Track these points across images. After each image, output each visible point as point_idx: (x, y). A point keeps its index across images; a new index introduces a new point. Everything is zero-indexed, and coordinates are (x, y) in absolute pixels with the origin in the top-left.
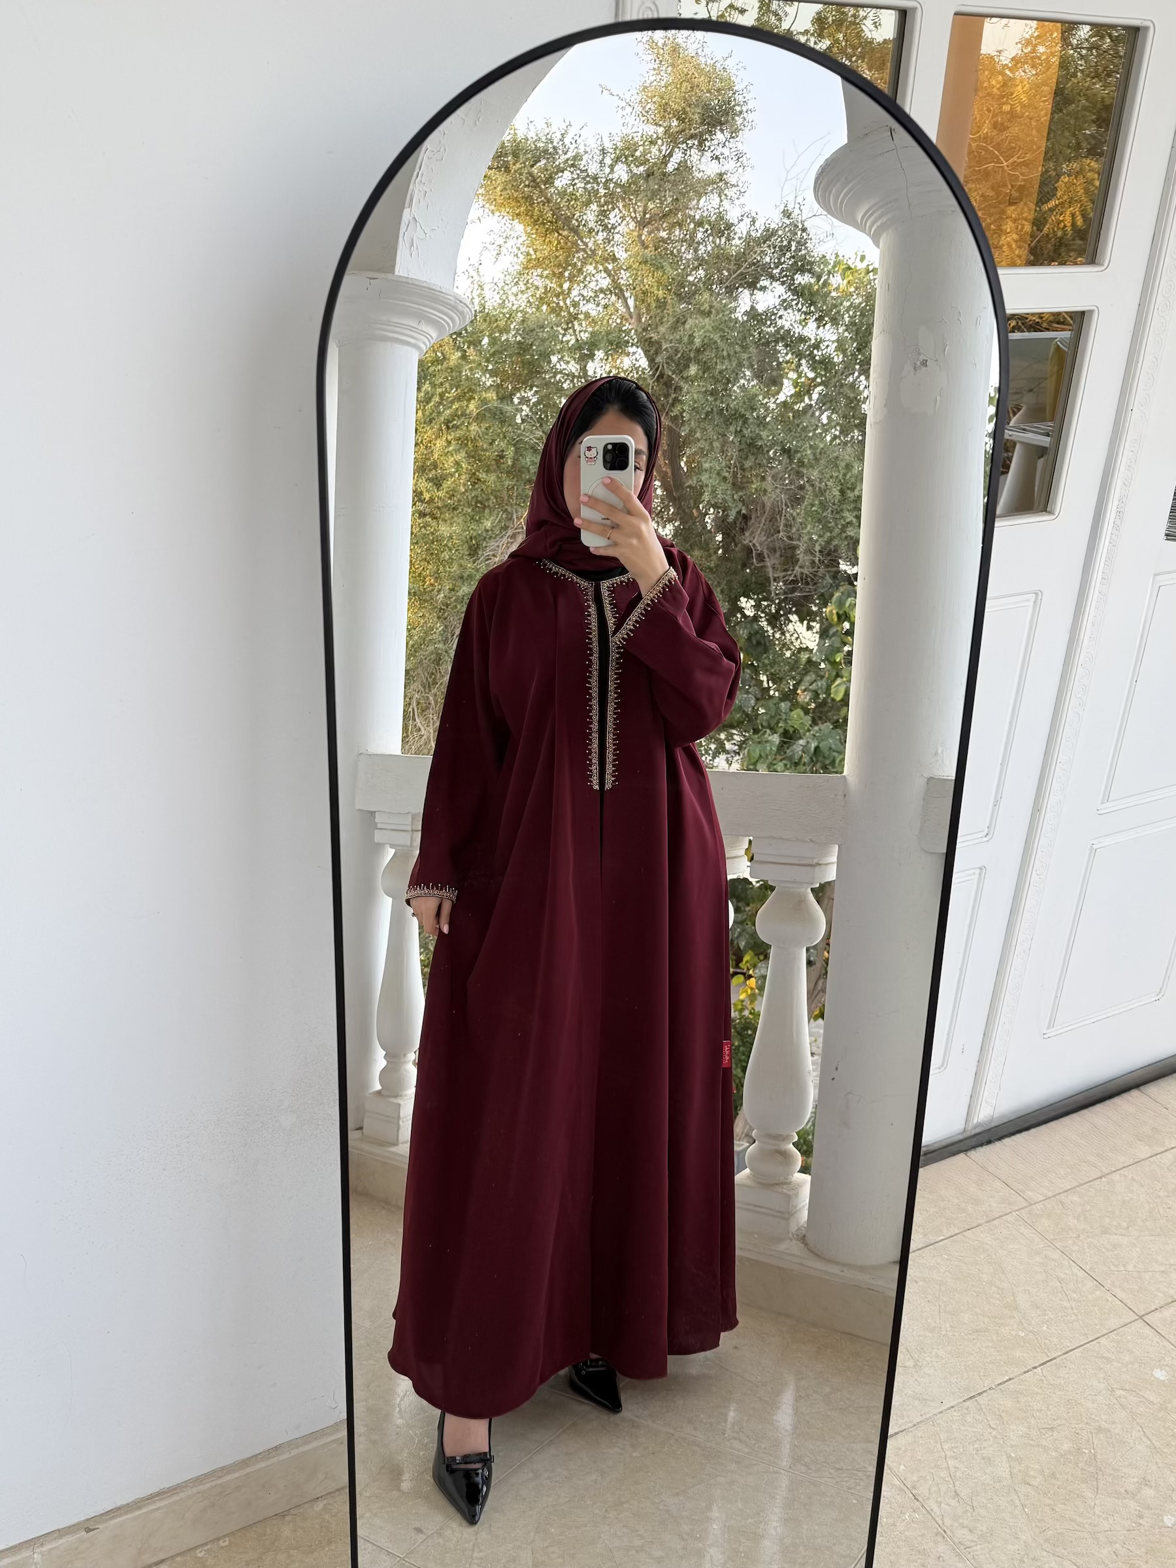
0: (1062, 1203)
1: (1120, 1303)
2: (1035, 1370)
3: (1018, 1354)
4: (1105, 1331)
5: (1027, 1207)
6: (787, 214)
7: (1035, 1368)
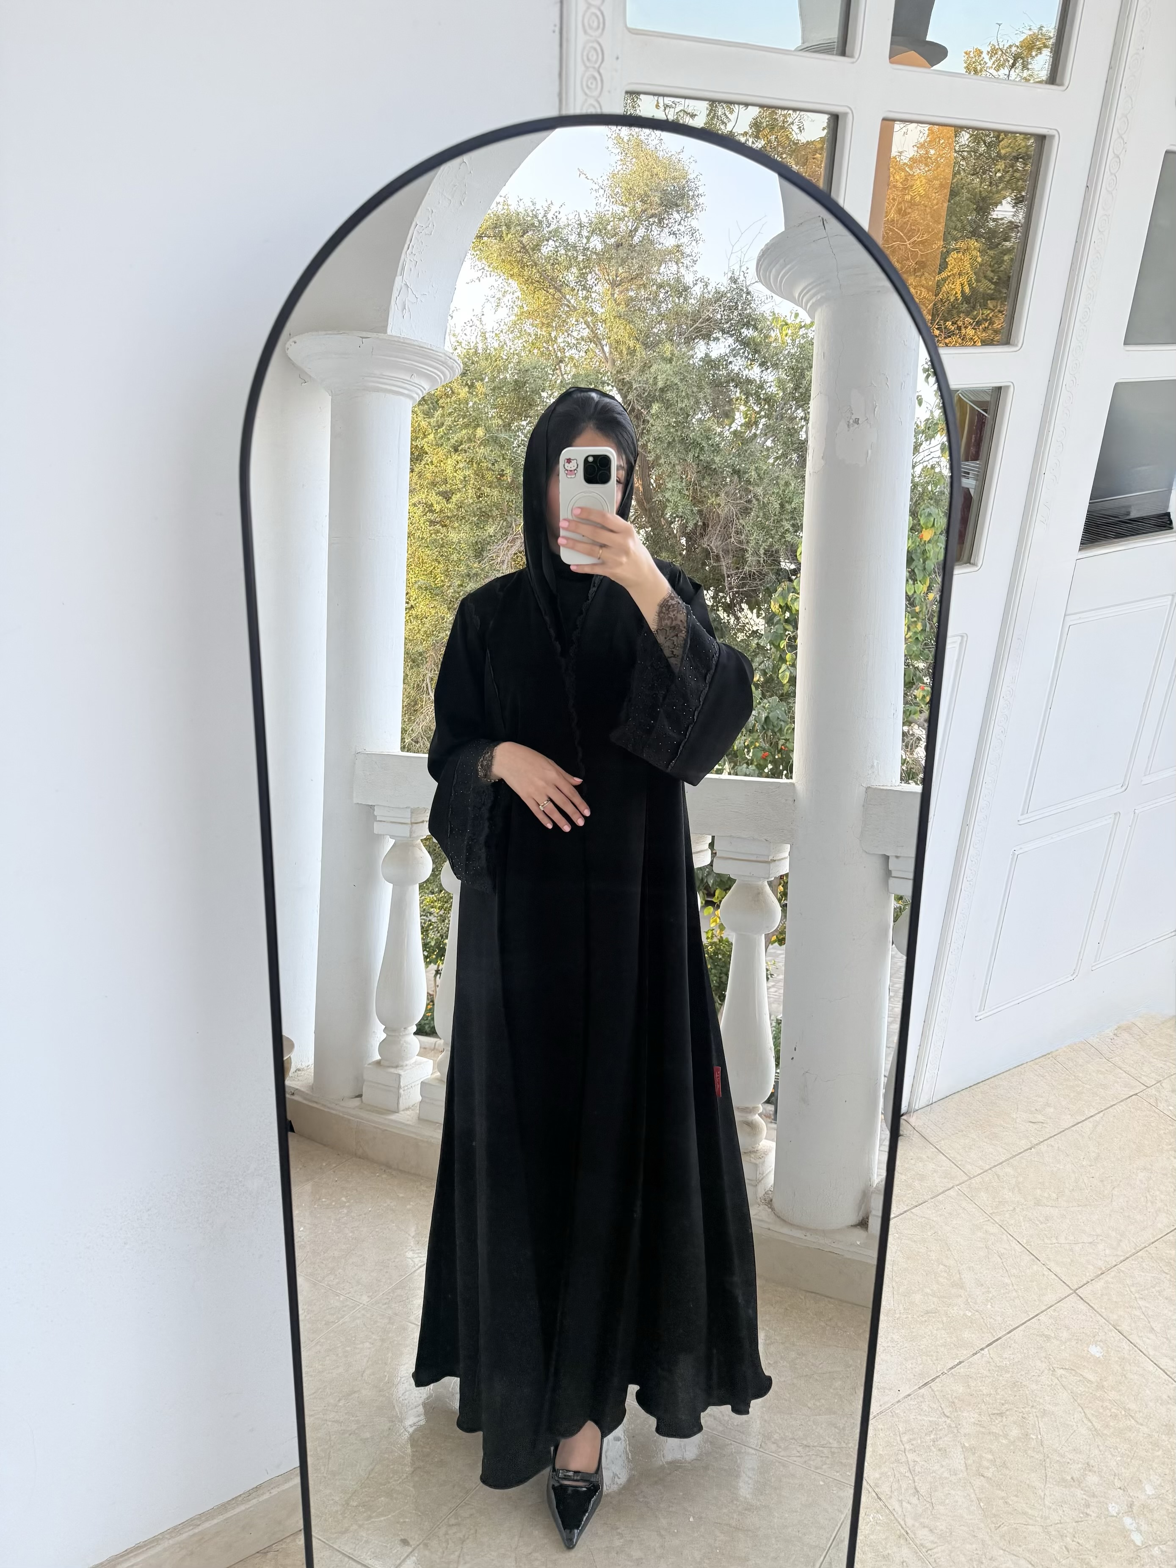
0: (998, 1177)
1: (1054, 1276)
2: (982, 1352)
3: (966, 1335)
4: (1044, 1308)
5: (966, 1181)
6: (734, 280)
7: (982, 1349)
